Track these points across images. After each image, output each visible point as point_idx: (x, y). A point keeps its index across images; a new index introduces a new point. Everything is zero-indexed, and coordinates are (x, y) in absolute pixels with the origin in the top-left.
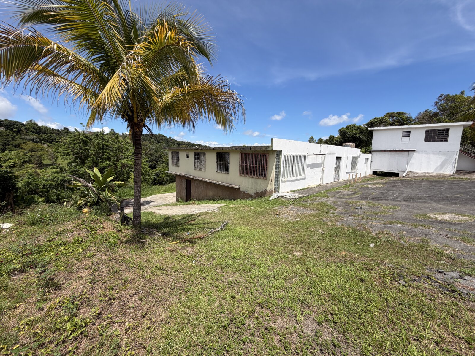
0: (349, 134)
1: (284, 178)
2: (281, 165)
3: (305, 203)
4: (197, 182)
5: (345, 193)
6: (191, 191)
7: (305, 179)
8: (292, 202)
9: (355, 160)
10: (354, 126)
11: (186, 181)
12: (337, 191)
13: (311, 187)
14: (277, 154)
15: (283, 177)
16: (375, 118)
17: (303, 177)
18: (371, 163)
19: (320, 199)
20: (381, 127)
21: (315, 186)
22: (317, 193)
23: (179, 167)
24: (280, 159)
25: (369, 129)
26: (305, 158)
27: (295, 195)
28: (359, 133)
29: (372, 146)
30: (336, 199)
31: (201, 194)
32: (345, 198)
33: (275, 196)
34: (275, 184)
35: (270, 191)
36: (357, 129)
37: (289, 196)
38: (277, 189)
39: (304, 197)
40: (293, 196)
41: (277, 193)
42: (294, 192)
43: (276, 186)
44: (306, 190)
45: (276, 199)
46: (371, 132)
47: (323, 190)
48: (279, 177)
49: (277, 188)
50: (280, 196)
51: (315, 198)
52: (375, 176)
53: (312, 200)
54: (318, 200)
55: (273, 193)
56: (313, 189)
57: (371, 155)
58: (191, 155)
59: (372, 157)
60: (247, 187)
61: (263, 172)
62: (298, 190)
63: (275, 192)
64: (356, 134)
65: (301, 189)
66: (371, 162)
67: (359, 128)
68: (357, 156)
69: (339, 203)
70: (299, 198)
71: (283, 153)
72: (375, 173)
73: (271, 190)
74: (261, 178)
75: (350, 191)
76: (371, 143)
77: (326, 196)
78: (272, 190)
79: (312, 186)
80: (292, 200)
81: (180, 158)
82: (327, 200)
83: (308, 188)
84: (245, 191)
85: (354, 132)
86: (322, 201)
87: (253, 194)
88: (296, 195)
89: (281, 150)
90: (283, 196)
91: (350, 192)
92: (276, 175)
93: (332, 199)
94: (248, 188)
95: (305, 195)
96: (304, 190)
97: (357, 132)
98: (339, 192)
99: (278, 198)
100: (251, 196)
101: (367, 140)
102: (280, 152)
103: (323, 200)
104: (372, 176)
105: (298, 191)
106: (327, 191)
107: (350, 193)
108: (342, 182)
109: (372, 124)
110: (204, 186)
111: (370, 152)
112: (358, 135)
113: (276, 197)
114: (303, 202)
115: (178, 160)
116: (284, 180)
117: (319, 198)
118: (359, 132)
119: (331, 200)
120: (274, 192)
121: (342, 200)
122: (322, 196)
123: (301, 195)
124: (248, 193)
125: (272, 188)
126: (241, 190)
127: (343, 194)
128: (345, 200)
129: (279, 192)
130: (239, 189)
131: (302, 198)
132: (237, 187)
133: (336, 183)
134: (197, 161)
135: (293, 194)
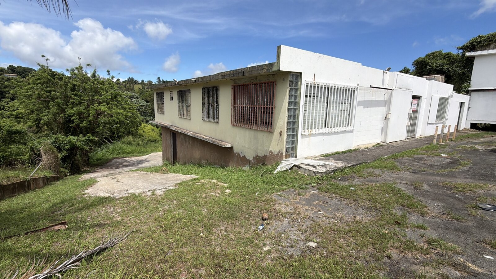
0: (430, 66)
1: (306, 131)
2: (300, 104)
3: (347, 183)
4: (182, 136)
5: (432, 160)
6: (177, 150)
7: (352, 131)
8: (318, 179)
9: (443, 102)
10: (440, 53)
11: (172, 134)
12: (416, 156)
13: (363, 147)
14: (292, 82)
15: (304, 129)
16: (479, 37)
17: (349, 128)
18: (468, 110)
19: (379, 175)
20: (489, 50)
21: (370, 146)
22: (375, 160)
23: (163, 114)
24: (298, 92)
25: (468, 54)
26: (352, 92)
27: (327, 163)
28: (447, 64)
29: (471, 83)
30: (416, 176)
31: (187, 155)
32: (438, 175)
33: (285, 164)
34: (287, 142)
35: (277, 154)
36: (445, 58)
37: (314, 167)
38: (291, 151)
39: (345, 168)
40: (323, 166)
41: (291, 159)
42: (327, 157)
43: (290, 146)
44: (353, 154)
45: (286, 170)
46: (471, 60)
47: (387, 155)
48: (296, 126)
49: (293, 149)
50: (294, 166)
51: (369, 170)
52: (475, 132)
53: (361, 176)
54: (375, 176)
55: (284, 159)
56: (367, 152)
57: (469, 97)
58: (175, 95)
59: (470, 99)
60: (242, 146)
61: (266, 118)
62: (337, 153)
63: (287, 156)
64: (442, 65)
65: (342, 152)
66: (469, 108)
67: (448, 56)
68: (447, 97)
69: (426, 187)
70: (335, 171)
71: (306, 79)
72: (474, 126)
73: (279, 152)
74: (263, 129)
75: (443, 157)
76: (469, 77)
77: (393, 169)
78: (282, 154)
79: (366, 146)
80: (319, 176)
81: (164, 101)
82: (397, 178)
83: (358, 149)
84: (240, 153)
85: (440, 62)
86: (385, 180)
87: (251, 159)
88: (331, 163)
89: (301, 73)
90: (302, 166)
91: (443, 159)
92: (289, 123)
93: (407, 175)
94: (245, 147)
95: (348, 165)
96: (349, 154)
97: (444, 61)
98: (421, 159)
99: (291, 169)
100: (249, 162)
101: (463, 73)
102: (298, 76)
103: (388, 176)
104: (470, 131)
105: (336, 156)
106: (395, 157)
107: (444, 161)
108: (422, 140)
109: (473, 46)
110: (189, 143)
111: (468, 92)
112: (446, 67)
113: (288, 167)
114: (341, 180)
115: (163, 104)
116: (307, 133)
117: (378, 172)
118: (448, 62)
119: (406, 179)
120: (286, 158)
121: (432, 178)
122: (385, 167)
123: (340, 165)
124: (244, 157)
125: (282, 149)
126: (235, 150)
127: (429, 163)
128: (438, 178)
129: (296, 157)
130: (231, 148)
131: (341, 170)
132: (229, 146)
133: (411, 140)
134: (181, 104)
135: (322, 163)
